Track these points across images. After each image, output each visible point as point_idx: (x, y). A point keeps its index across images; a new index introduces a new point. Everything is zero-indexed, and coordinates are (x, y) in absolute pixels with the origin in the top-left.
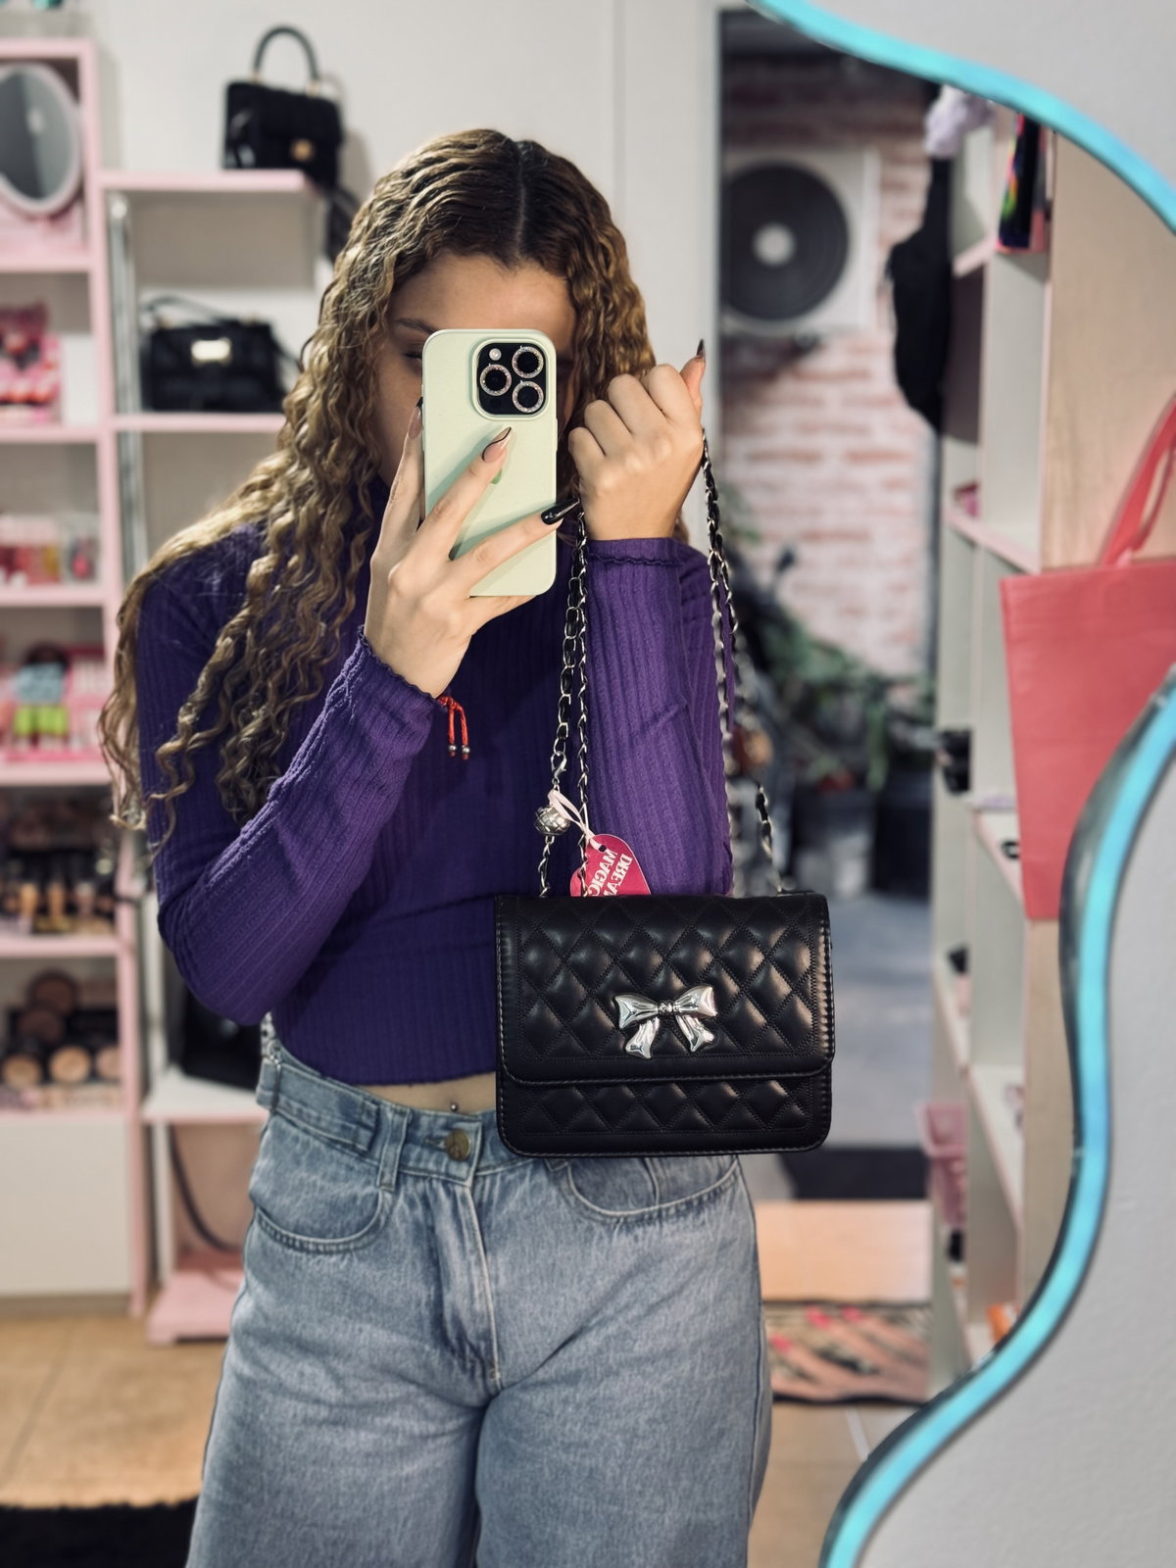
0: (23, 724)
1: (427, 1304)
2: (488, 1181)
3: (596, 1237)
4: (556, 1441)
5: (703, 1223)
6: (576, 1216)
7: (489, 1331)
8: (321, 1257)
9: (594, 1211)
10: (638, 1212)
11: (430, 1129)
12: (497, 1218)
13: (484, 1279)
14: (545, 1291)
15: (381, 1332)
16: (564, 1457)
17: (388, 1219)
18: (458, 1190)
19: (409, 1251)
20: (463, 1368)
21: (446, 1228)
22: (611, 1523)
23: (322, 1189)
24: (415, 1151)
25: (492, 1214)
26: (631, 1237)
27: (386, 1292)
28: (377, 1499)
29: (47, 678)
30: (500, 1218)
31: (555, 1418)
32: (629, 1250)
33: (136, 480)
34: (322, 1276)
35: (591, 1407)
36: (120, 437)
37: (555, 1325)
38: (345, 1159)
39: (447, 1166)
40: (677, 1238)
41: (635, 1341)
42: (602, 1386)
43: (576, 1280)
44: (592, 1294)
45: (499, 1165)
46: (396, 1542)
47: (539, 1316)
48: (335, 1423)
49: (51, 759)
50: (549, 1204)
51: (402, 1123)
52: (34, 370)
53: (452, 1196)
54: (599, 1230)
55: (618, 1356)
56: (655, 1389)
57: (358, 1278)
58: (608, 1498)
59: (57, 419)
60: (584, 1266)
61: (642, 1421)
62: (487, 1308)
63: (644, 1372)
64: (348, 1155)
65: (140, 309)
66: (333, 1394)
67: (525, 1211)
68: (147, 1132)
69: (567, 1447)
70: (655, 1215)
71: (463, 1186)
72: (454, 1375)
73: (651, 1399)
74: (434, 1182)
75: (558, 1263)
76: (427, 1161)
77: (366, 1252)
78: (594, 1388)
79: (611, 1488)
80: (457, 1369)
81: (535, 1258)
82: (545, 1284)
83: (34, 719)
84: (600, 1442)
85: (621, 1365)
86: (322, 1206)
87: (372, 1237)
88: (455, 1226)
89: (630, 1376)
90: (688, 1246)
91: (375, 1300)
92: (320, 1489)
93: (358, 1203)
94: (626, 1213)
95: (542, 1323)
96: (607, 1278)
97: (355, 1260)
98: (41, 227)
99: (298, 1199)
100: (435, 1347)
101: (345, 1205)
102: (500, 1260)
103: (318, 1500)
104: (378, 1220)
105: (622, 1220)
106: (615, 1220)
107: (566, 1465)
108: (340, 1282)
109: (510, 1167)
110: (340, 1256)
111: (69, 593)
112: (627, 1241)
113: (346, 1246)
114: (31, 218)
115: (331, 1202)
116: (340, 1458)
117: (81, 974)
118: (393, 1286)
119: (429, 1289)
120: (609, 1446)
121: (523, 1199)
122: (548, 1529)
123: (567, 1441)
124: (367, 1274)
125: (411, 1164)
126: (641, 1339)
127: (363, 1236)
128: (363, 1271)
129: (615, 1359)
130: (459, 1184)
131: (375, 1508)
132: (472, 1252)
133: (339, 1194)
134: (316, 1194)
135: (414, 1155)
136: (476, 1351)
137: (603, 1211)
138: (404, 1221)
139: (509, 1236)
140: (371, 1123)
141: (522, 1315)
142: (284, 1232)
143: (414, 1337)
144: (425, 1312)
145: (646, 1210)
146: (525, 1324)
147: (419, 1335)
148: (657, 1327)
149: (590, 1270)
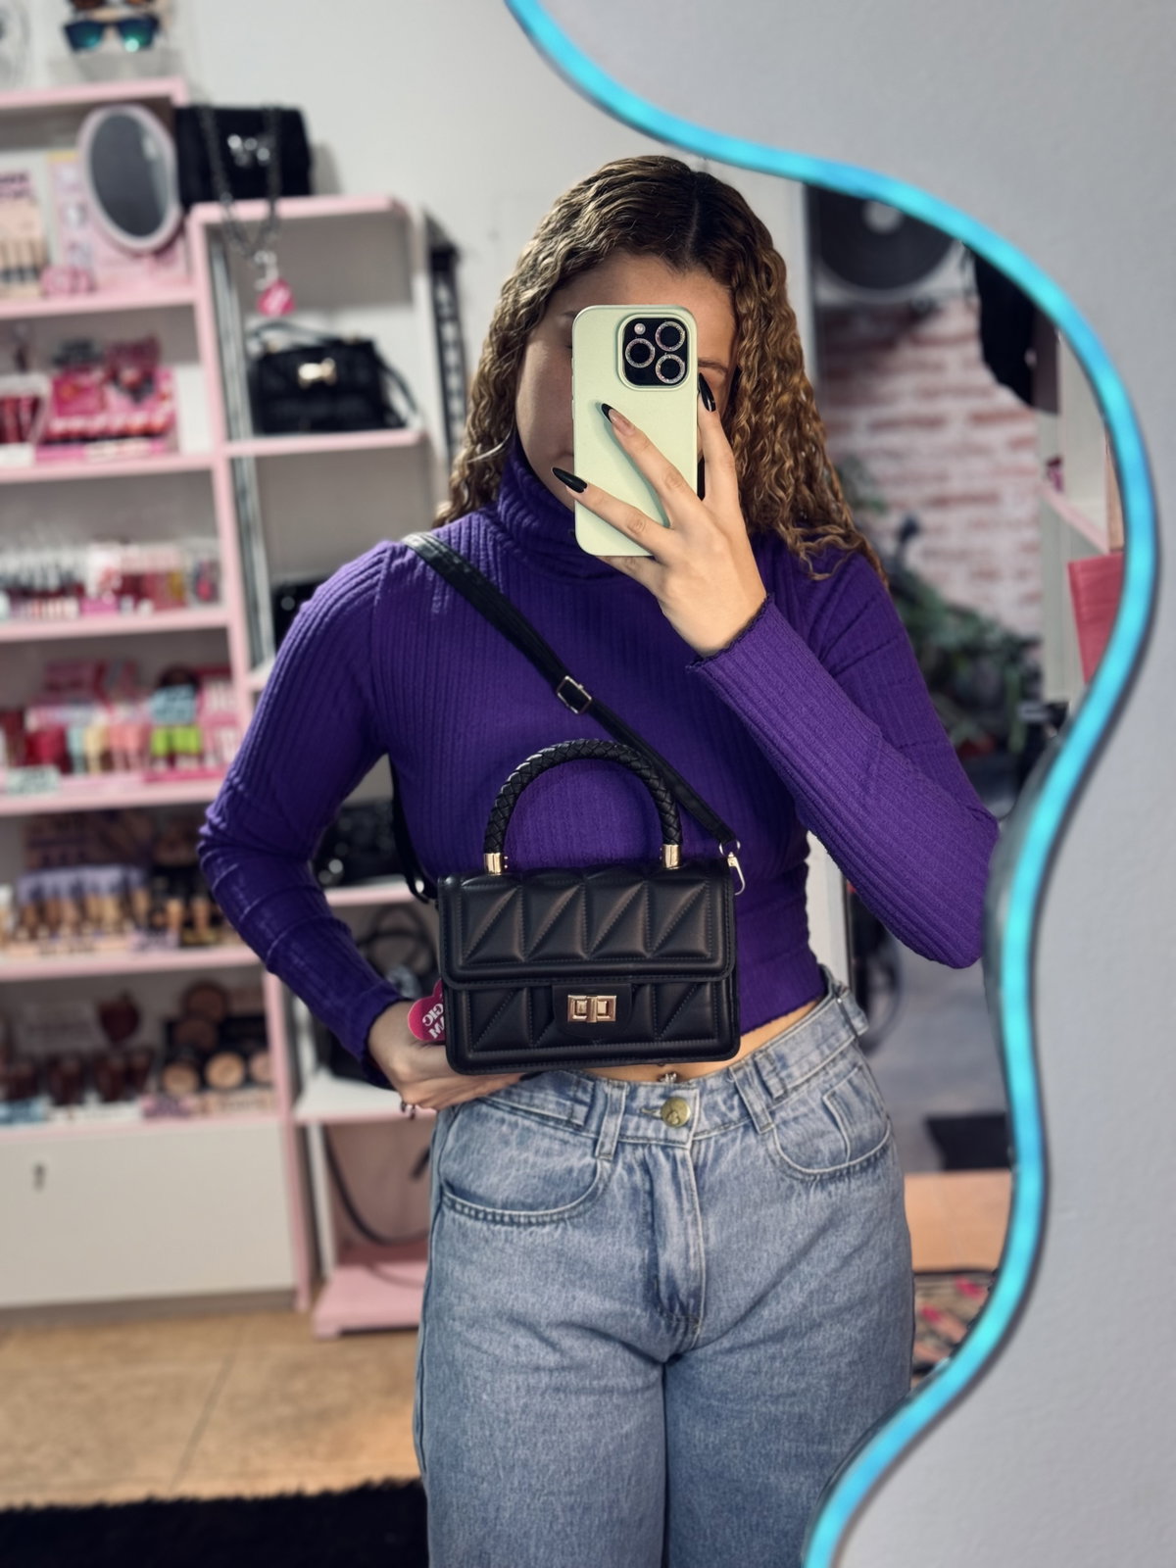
0: (159, 745)
1: (640, 1267)
2: (703, 1145)
3: (795, 1195)
4: (764, 1395)
5: (879, 1178)
6: (780, 1174)
7: (699, 1288)
8: (533, 1228)
9: (796, 1170)
10: (831, 1169)
11: (647, 1098)
12: (710, 1179)
13: (699, 1238)
14: (749, 1247)
15: (593, 1298)
16: (773, 1409)
17: (606, 1186)
18: (679, 1153)
19: (624, 1216)
20: (668, 1327)
21: (665, 1190)
22: (821, 1463)
23: (534, 1165)
24: (634, 1121)
25: (706, 1176)
26: (825, 1194)
27: (601, 1257)
28: (604, 1460)
29: (180, 700)
30: (712, 1179)
31: (763, 1374)
32: (825, 1205)
33: (252, 501)
34: (536, 1246)
35: (797, 1359)
36: (234, 463)
37: (759, 1279)
38: (560, 1134)
39: (666, 1132)
40: (861, 1192)
41: (835, 1293)
42: (805, 1340)
43: (777, 1238)
44: (794, 1248)
45: (714, 1129)
46: (624, 1499)
47: (743, 1271)
48: (557, 1390)
49: (188, 777)
50: (758, 1164)
51: (621, 1096)
52: (149, 402)
53: (671, 1160)
54: (798, 1187)
55: (821, 1308)
56: (853, 1334)
57: (574, 1246)
58: (817, 1439)
59: (174, 449)
60: (785, 1222)
61: (843, 1365)
62: (700, 1266)
63: (843, 1319)
64: (562, 1130)
65: (246, 336)
66: (551, 1359)
67: (735, 1173)
68: (302, 1133)
69: (776, 1400)
70: (845, 1172)
71: (683, 1149)
72: (659, 1334)
73: (850, 1344)
74: (654, 1149)
75: (762, 1220)
76: (646, 1129)
77: (581, 1220)
78: (799, 1342)
79: (820, 1430)
80: (663, 1330)
81: (742, 1218)
82: (750, 1242)
83: (170, 739)
84: (808, 1389)
85: (824, 1317)
86: (535, 1181)
87: (588, 1205)
88: (674, 1188)
89: (831, 1325)
90: (871, 1199)
91: (590, 1267)
92: (552, 1458)
93: (575, 1174)
94: (821, 1171)
95: (745, 1278)
96: (807, 1232)
97: (570, 1228)
98: (147, 263)
99: (507, 1177)
100: (645, 1310)
101: (560, 1178)
102: (711, 1220)
103: (552, 1467)
104: (597, 1188)
105: (818, 1177)
106: (812, 1178)
107: (776, 1416)
108: (556, 1251)
109: (723, 1131)
110: (554, 1226)
111: (195, 616)
112: (823, 1197)
113: (560, 1216)
114: (137, 255)
115: (545, 1176)
116: (566, 1424)
117: (230, 982)
118: (608, 1251)
119: (643, 1252)
120: (816, 1392)
121: (734, 1161)
122: (760, 1480)
123: (775, 1393)
124: (583, 1241)
125: (629, 1133)
126: (840, 1290)
127: (579, 1204)
128: (577, 1238)
129: (818, 1312)
130: (679, 1148)
131: (604, 1470)
132: (689, 1212)
133: (554, 1167)
134: (528, 1170)
135: (632, 1125)
136: (684, 1309)
137: (804, 1170)
138: (622, 1186)
139: (719, 1196)
140: (587, 1099)
141: (727, 1272)
142: (489, 1210)
143: (625, 1302)
144: (638, 1275)
145: (838, 1167)
146: (730, 1280)
147: (631, 1299)
148: (853, 1277)
149: (791, 1225)
